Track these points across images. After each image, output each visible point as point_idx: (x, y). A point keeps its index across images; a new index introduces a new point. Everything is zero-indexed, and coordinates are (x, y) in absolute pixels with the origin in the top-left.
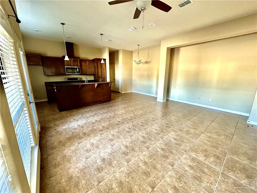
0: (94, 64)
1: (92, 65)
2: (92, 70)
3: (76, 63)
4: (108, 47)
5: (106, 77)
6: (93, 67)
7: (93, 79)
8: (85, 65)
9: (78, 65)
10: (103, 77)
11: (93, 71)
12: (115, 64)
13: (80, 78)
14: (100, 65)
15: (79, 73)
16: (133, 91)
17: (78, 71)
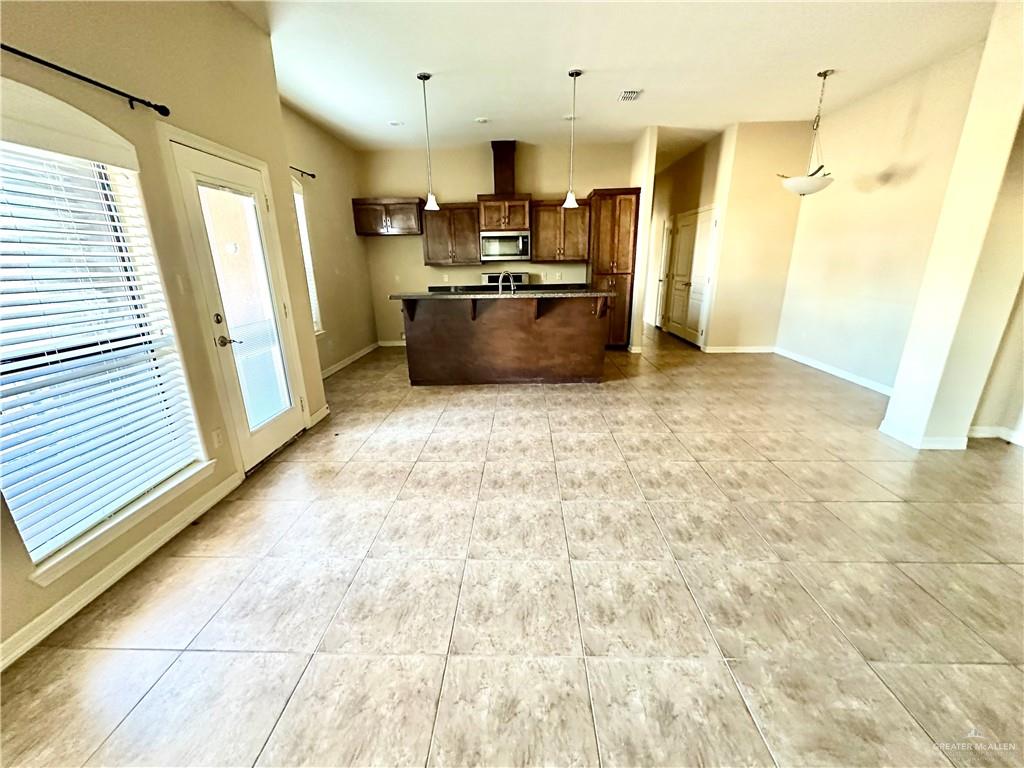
0: (588, 214)
1: (580, 221)
2: (576, 240)
3: (518, 219)
4: (652, 127)
5: (630, 271)
6: (584, 231)
7: (582, 280)
8: (552, 222)
9: (524, 224)
10: (615, 271)
11: (581, 246)
12: (701, 209)
13: (530, 276)
14: (610, 218)
15: (524, 258)
16: (777, 350)
17: (521, 247)
